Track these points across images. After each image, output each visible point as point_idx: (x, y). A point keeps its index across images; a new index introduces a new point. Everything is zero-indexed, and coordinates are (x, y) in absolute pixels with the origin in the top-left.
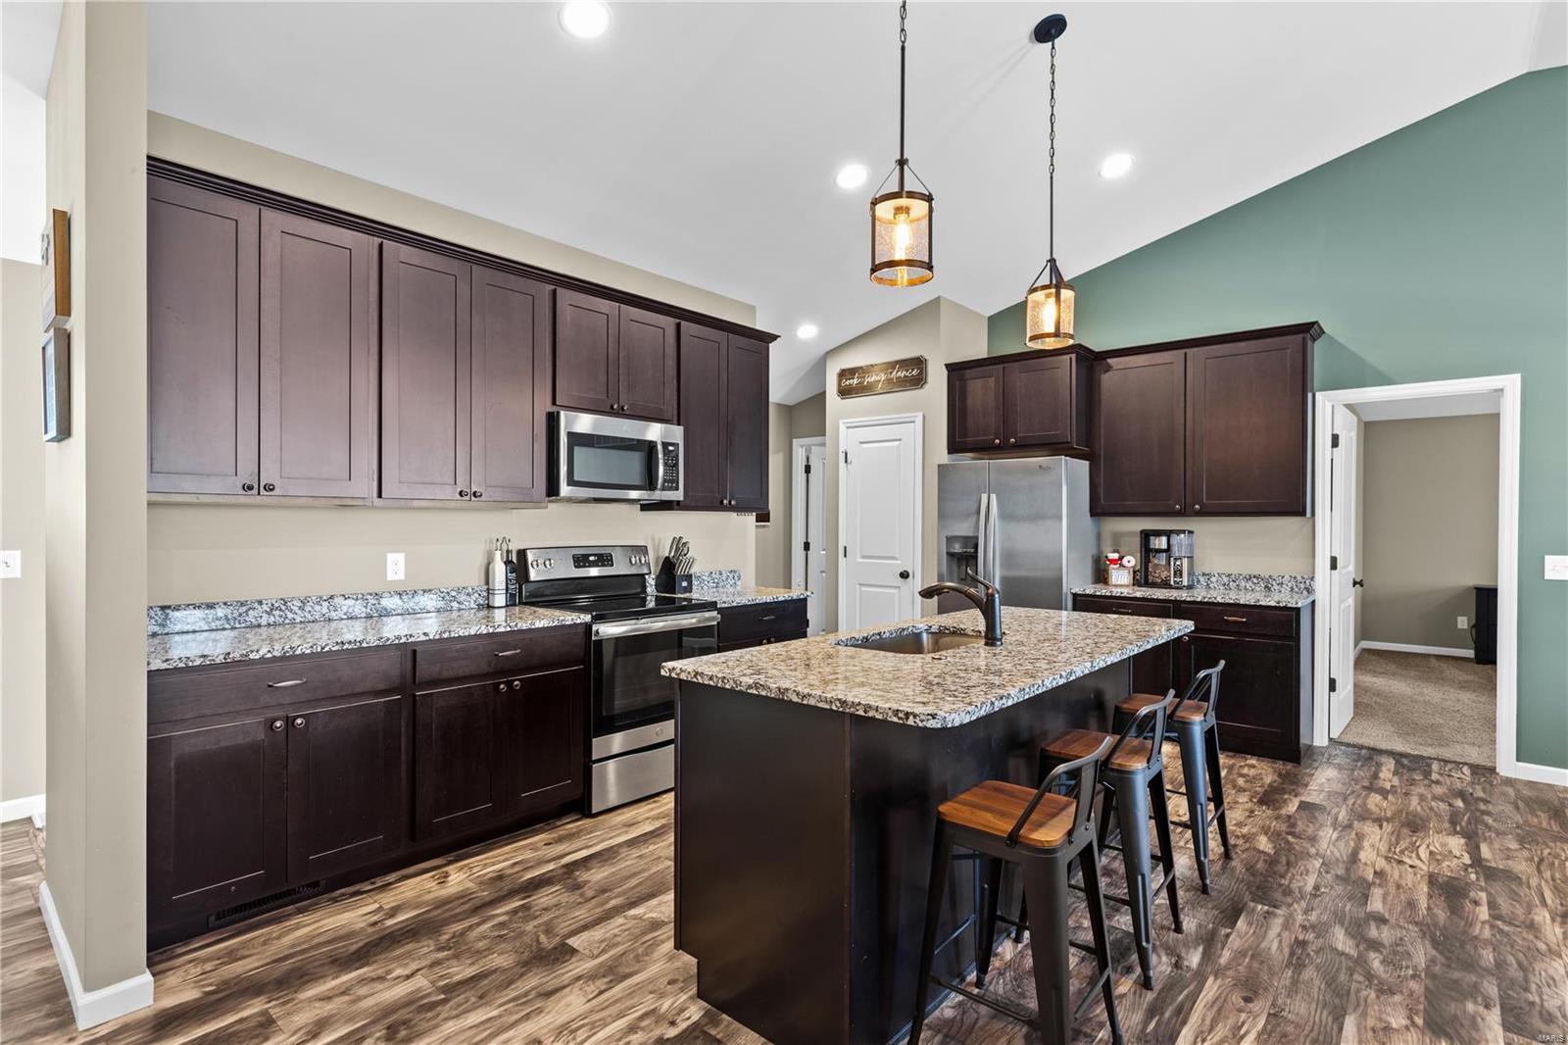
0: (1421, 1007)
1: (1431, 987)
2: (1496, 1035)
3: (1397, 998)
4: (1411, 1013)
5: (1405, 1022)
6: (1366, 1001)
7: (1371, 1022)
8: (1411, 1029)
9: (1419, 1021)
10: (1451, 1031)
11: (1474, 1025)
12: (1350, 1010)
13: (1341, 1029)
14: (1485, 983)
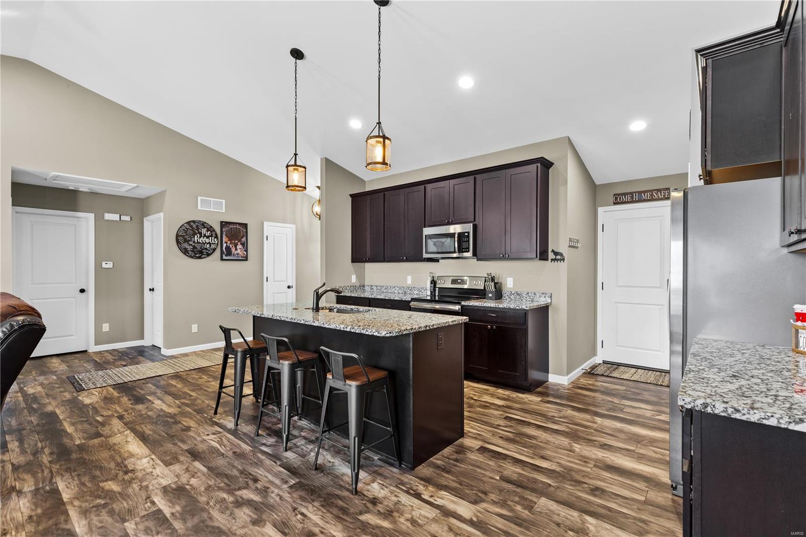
0: (192, 492)
1: (198, 504)
2: (161, 504)
3: (203, 489)
4: (193, 488)
5: (191, 483)
6: (209, 479)
7: (199, 474)
8: (187, 482)
9: (188, 487)
10: (175, 492)
11: (170, 501)
12: (209, 472)
13: (204, 466)
14: (183, 527)
